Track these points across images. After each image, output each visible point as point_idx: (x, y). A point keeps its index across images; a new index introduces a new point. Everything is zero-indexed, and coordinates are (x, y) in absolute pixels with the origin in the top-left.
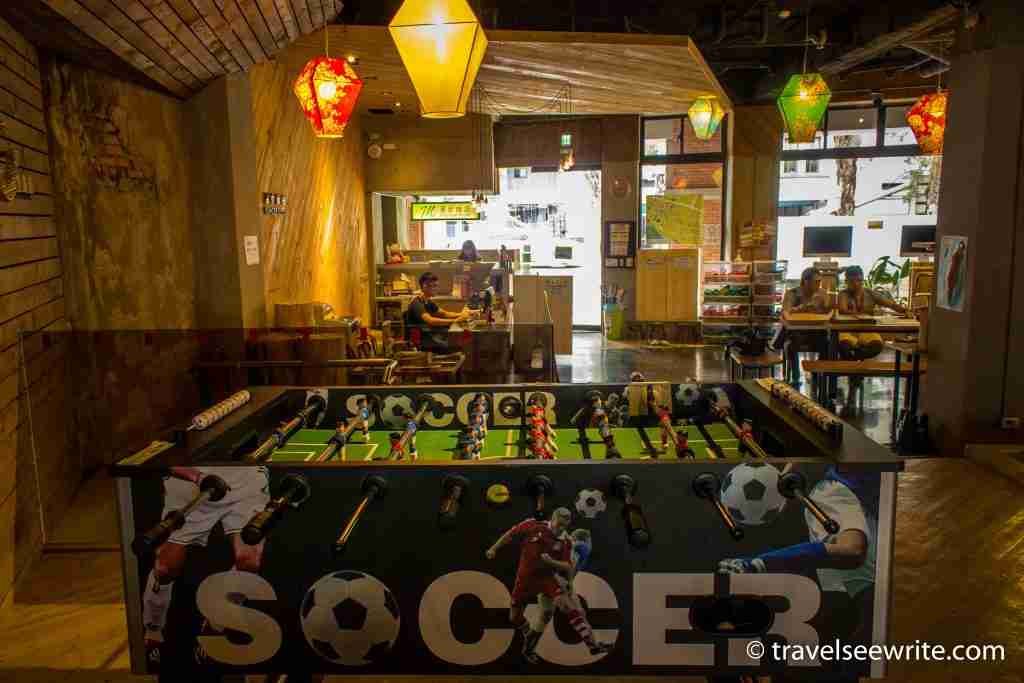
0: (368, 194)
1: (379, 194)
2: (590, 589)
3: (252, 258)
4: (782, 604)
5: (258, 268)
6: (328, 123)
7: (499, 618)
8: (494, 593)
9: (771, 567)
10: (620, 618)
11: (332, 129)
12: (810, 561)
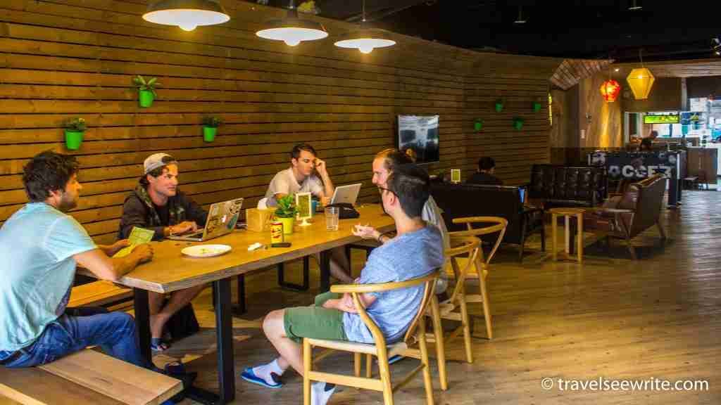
0: (622, 113)
1: (628, 113)
2: (643, 168)
3: (583, 137)
4: (665, 170)
5: (585, 139)
6: (609, 99)
7: (631, 171)
8: (631, 168)
9: (665, 165)
10: (646, 171)
11: (611, 100)
12: (669, 164)
